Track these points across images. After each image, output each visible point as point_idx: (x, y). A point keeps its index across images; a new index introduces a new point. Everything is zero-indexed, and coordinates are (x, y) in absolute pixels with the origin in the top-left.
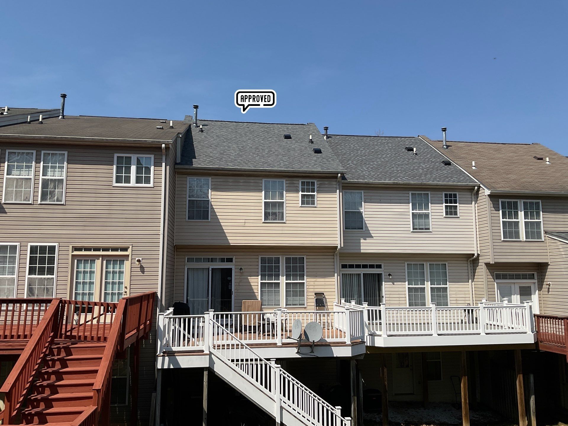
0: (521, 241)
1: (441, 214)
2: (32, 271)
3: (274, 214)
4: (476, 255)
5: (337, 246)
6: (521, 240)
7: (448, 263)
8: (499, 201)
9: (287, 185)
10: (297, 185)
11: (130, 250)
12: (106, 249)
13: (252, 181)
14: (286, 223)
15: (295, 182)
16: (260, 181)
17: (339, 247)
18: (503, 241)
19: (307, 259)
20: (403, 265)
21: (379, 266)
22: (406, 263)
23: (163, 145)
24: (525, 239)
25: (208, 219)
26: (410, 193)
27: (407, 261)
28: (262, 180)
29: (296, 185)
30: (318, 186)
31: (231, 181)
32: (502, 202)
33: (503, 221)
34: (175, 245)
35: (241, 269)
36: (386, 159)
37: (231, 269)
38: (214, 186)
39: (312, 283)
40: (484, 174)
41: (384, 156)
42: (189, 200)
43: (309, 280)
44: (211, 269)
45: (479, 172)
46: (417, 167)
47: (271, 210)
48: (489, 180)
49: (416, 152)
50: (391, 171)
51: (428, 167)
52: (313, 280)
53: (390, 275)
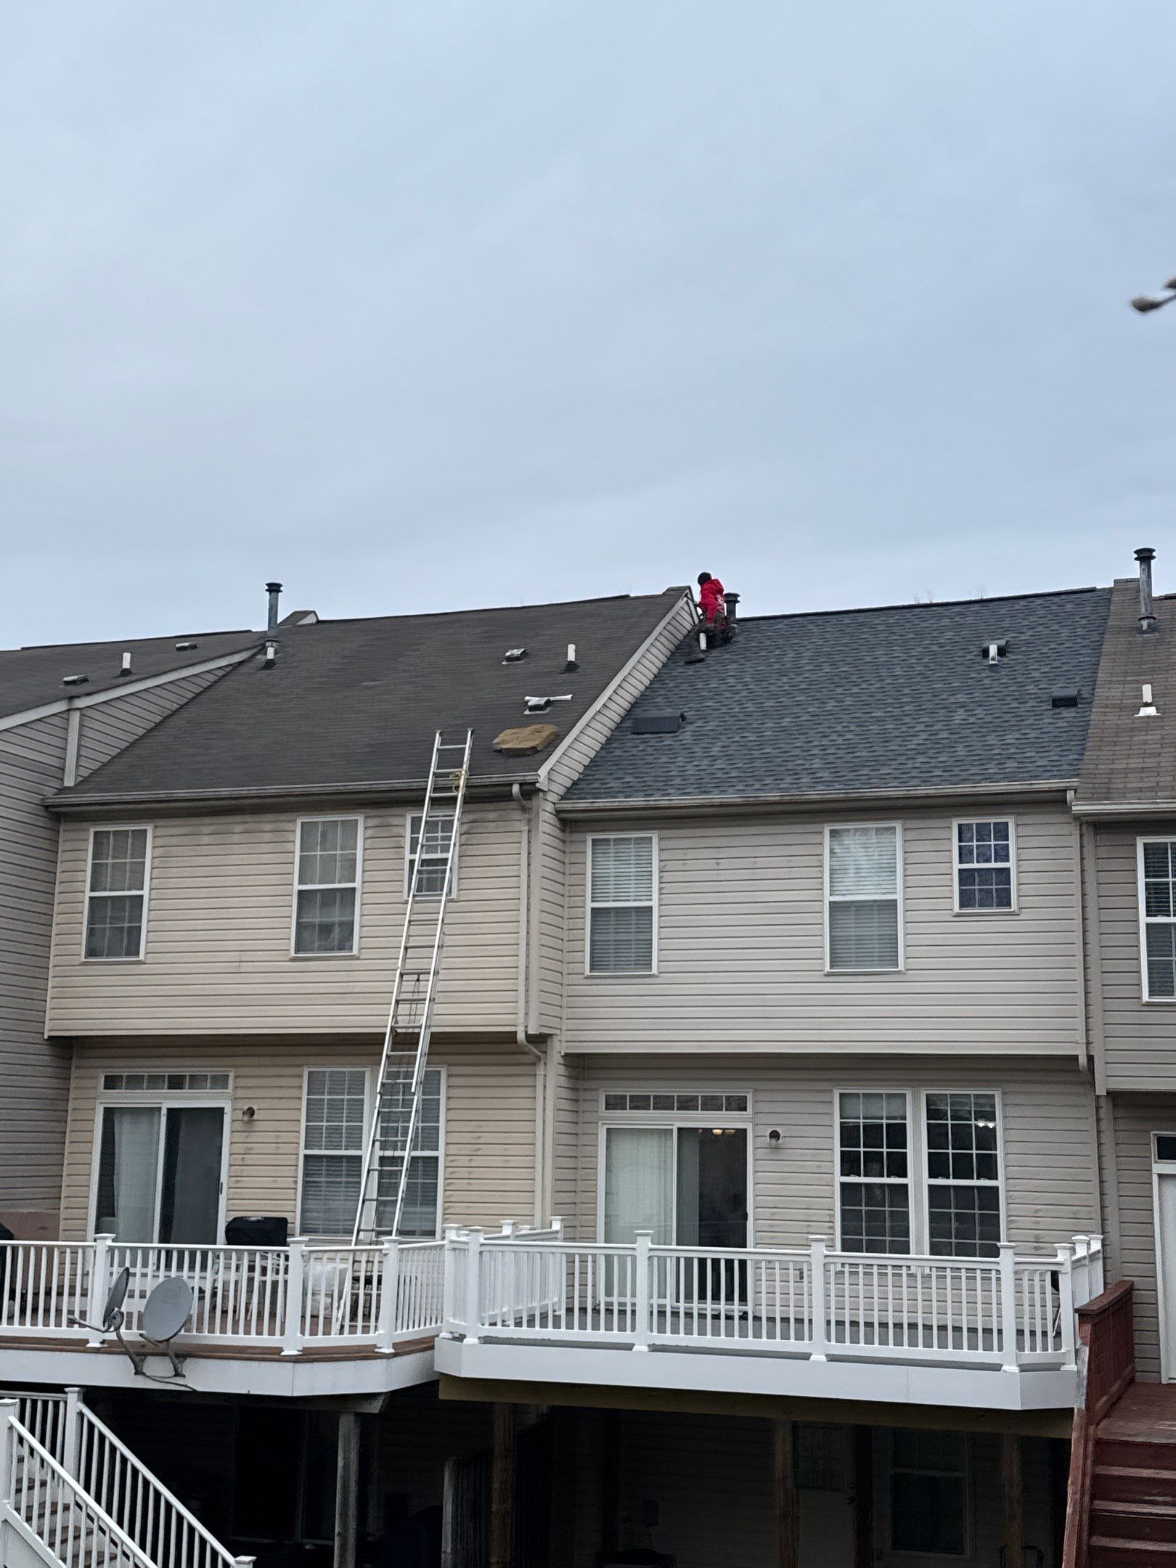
1: (944, 903)
3: (326, 929)
4: (1083, 1061)
5: (515, 1033)
7: (1004, 1093)
8: (1134, 845)
9: (370, 832)
10: (399, 830)
13: (268, 827)
14: (358, 959)
15: (395, 821)
16: (288, 826)
17: (521, 1036)
18: (1148, 1004)
19: (449, 1076)
20: (825, 1097)
21: (739, 1104)
22: (837, 1093)
25: (137, 954)
26: (827, 829)
27: (838, 1082)
28: (295, 820)
29: (395, 831)
30: (465, 827)
31: (207, 830)
32: (1146, 846)
33: (1148, 925)
34: (50, 1038)
35: (251, 1112)
36: (848, 701)
37: (222, 1109)
38: (159, 852)
39: (464, 1161)
40: (1154, 737)
41: (855, 690)
42: (91, 898)
43: (453, 1149)
44: (164, 1112)
45: (1141, 729)
46: (921, 727)
47: (316, 918)
48: (1135, 763)
49: (1005, 660)
50: (797, 752)
51: (972, 720)
52: (467, 1149)
53: (775, 1135)
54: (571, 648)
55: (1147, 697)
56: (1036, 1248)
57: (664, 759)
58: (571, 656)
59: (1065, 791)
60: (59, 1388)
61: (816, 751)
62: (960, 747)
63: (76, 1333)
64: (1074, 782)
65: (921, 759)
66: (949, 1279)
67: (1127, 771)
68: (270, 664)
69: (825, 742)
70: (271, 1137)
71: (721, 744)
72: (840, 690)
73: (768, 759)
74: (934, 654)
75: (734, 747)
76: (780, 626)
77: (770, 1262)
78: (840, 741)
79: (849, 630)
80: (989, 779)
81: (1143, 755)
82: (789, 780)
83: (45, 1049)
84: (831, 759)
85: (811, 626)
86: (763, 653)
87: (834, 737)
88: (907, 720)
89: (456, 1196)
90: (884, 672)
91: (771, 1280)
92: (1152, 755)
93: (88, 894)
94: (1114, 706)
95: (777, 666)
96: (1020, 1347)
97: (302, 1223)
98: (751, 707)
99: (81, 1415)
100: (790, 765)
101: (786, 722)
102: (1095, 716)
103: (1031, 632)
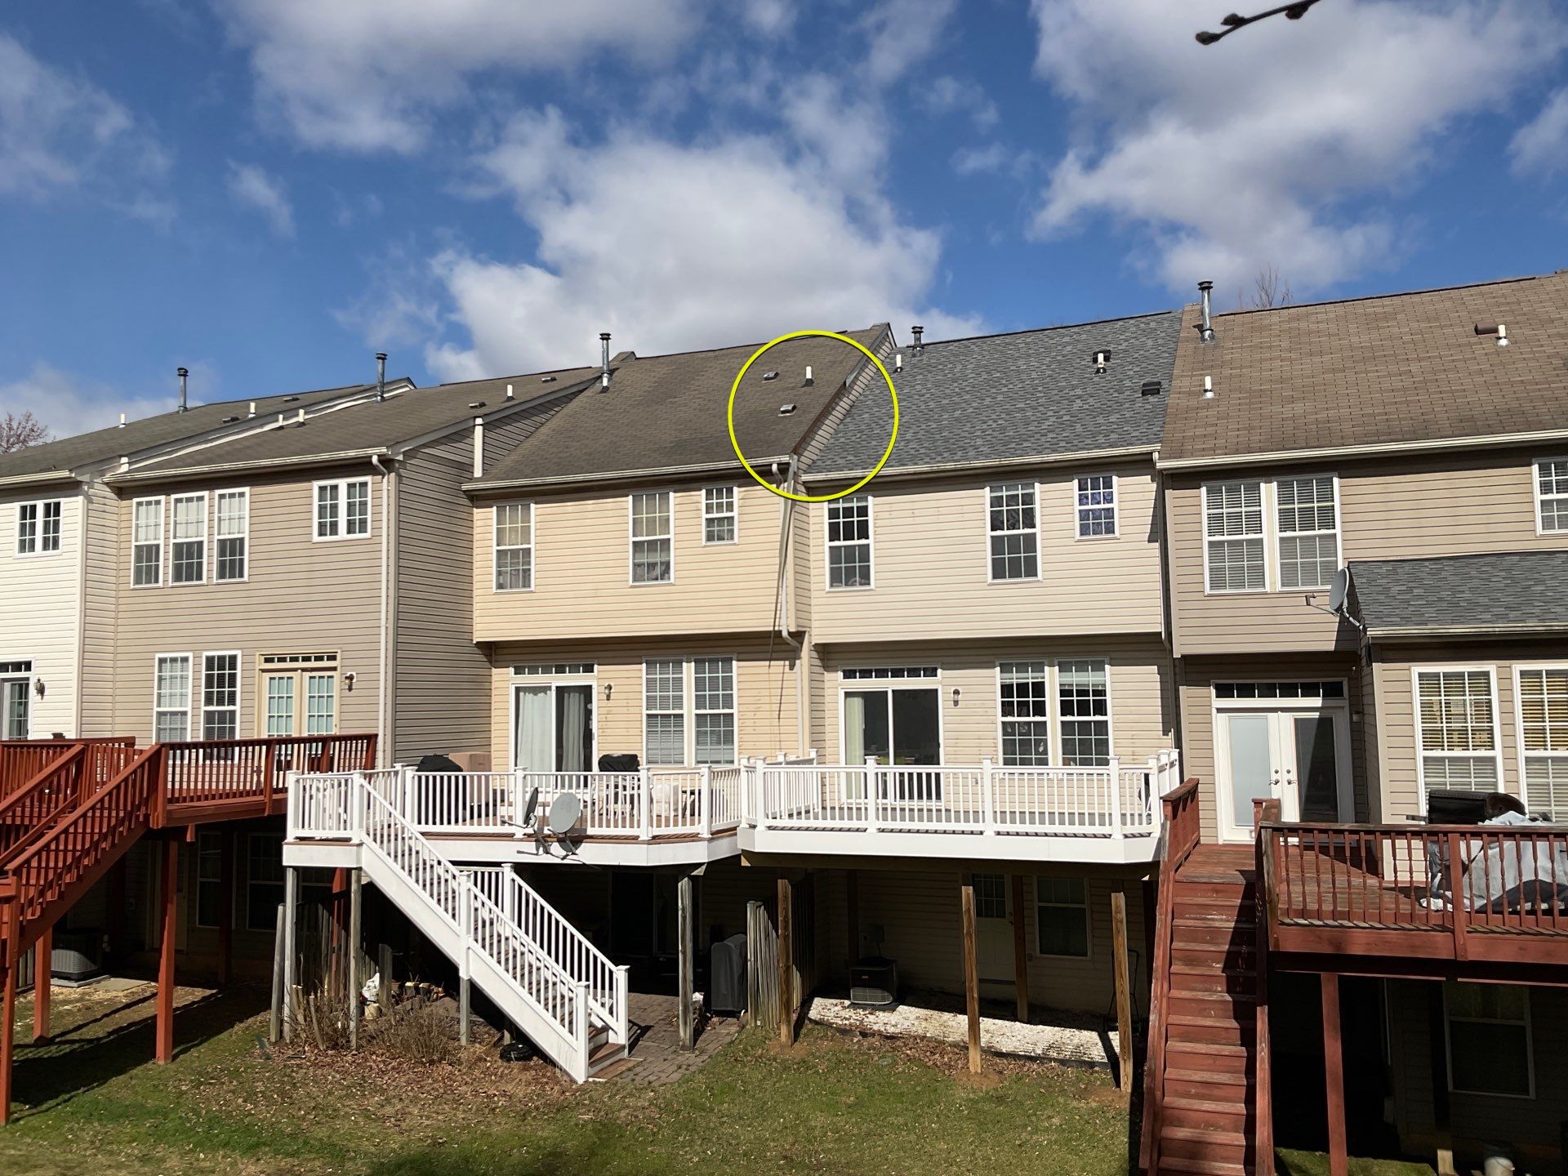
0: (1266, 593)
1: (1069, 533)
2: (209, 701)
3: (652, 566)
4: (1164, 636)
5: (781, 631)
6: (1268, 589)
7: (1111, 659)
8: (1199, 488)
9: (678, 501)
10: (698, 499)
11: (339, 656)
12: (307, 659)
13: (610, 499)
14: (674, 585)
15: (694, 493)
16: (624, 499)
18: (1209, 595)
19: (738, 660)
20: (989, 666)
21: (932, 673)
22: (998, 663)
23: (375, 459)
24: (1279, 588)
25: (529, 586)
26: (988, 486)
27: (998, 656)
28: (628, 495)
29: (695, 499)
33: (1210, 542)
34: (478, 643)
35: (610, 687)
36: (1000, 398)
37: (590, 686)
38: (539, 519)
39: (750, 715)
40: (1211, 412)
41: (1005, 389)
42: (498, 551)
43: (743, 708)
44: (554, 688)
45: (1203, 408)
46: (1051, 413)
47: (645, 559)
48: (1199, 431)
49: (1109, 364)
50: (966, 434)
51: (1086, 407)
52: (752, 707)
53: (956, 692)
54: (809, 369)
55: (1208, 386)
56: (1133, 759)
57: (874, 443)
58: (809, 376)
59: (1151, 453)
60: (498, 864)
61: (978, 433)
62: (1078, 426)
63: (506, 829)
64: (1158, 447)
65: (1051, 435)
66: (1075, 781)
67: (1194, 438)
68: (605, 390)
69: (985, 427)
70: (624, 703)
71: (912, 431)
72: (994, 390)
73: (946, 440)
74: (1059, 362)
75: (922, 432)
76: (951, 348)
77: (955, 774)
78: (994, 425)
79: (999, 348)
80: (1099, 447)
81: (1207, 425)
82: (960, 453)
83: (476, 650)
84: (989, 438)
85: (972, 347)
86: (941, 367)
87: (990, 422)
88: (1041, 408)
89: (746, 737)
90: (1024, 377)
91: (956, 785)
92: (1212, 425)
93: (496, 548)
94: (1184, 393)
95: (949, 376)
96: (1124, 823)
97: (647, 758)
98: (932, 405)
99: (513, 880)
100: (961, 444)
101: (957, 413)
102: (1172, 400)
103: (1126, 344)
